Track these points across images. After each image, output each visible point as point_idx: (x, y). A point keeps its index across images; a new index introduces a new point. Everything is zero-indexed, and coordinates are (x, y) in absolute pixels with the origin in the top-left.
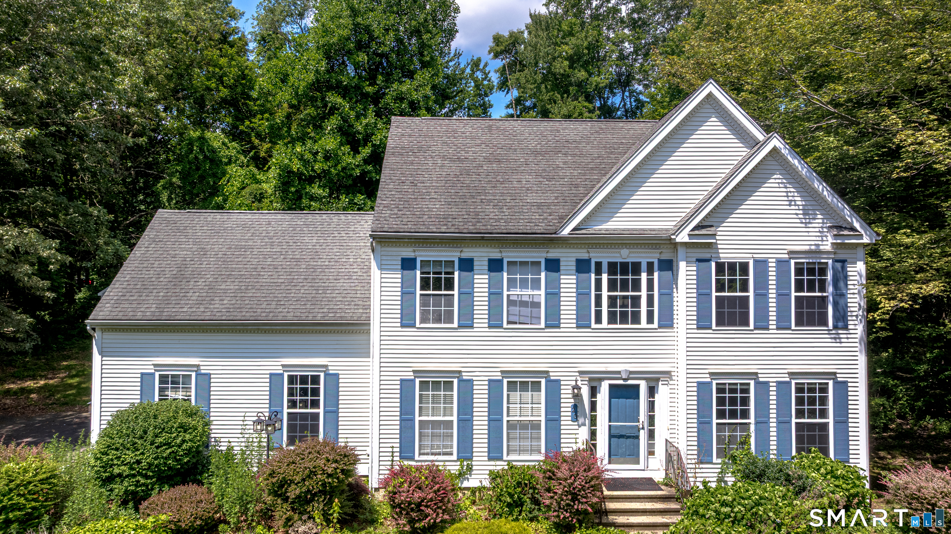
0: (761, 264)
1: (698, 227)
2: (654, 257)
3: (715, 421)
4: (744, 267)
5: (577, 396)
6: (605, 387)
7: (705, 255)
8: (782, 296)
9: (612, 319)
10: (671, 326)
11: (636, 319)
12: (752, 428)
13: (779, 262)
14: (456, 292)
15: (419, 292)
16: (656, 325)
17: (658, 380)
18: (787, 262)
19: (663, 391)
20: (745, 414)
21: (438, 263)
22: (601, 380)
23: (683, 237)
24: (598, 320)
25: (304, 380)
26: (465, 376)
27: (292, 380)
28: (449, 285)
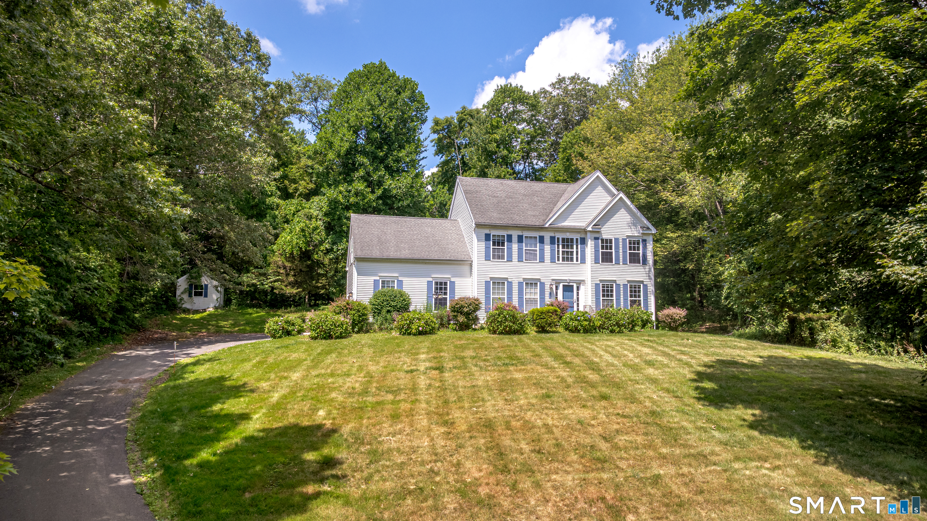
0: (617, 240)
1: (594, 225)
2: (578, 236)
3: (601, 298)
4: (611, 240)
5: (551, 289)
6: (561, 285)
7: (597, 235)
8: (624, 252)
9: (563, 260)
10: (585, 263)
11: (572, 260)
12: (615, 301)
13: (623, 239)
14: (506, 247)
15: (492, 247)
16: (579, 262)
17: (580, 284)
18: (626, 239)
19: (582, 287)
20: (612, 296)
21: (499, 236)
22: (559, 283)
23: (590, 229)
24: (558, 260)
25: (441, 283)
26: (510, 280)
27: (436, 283)
28: (503, 245)
